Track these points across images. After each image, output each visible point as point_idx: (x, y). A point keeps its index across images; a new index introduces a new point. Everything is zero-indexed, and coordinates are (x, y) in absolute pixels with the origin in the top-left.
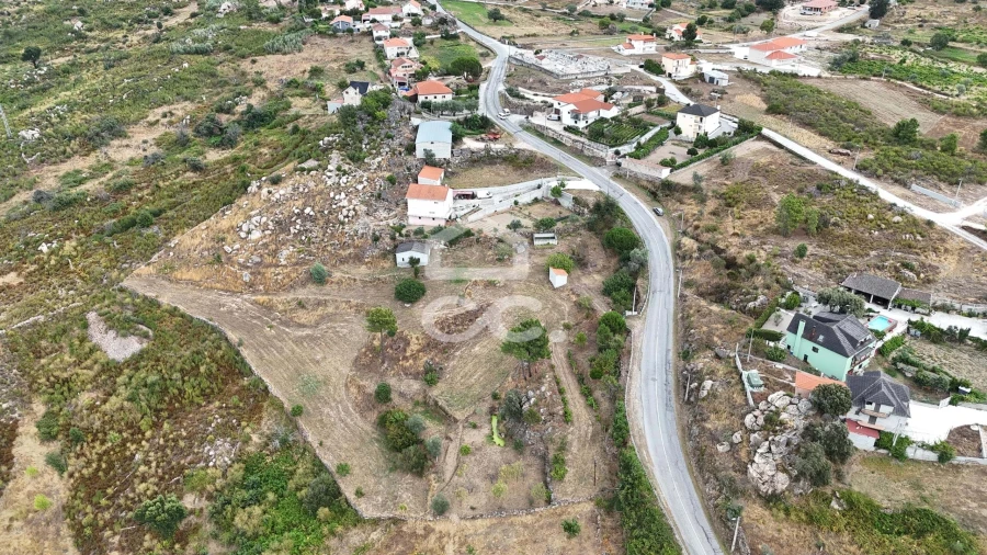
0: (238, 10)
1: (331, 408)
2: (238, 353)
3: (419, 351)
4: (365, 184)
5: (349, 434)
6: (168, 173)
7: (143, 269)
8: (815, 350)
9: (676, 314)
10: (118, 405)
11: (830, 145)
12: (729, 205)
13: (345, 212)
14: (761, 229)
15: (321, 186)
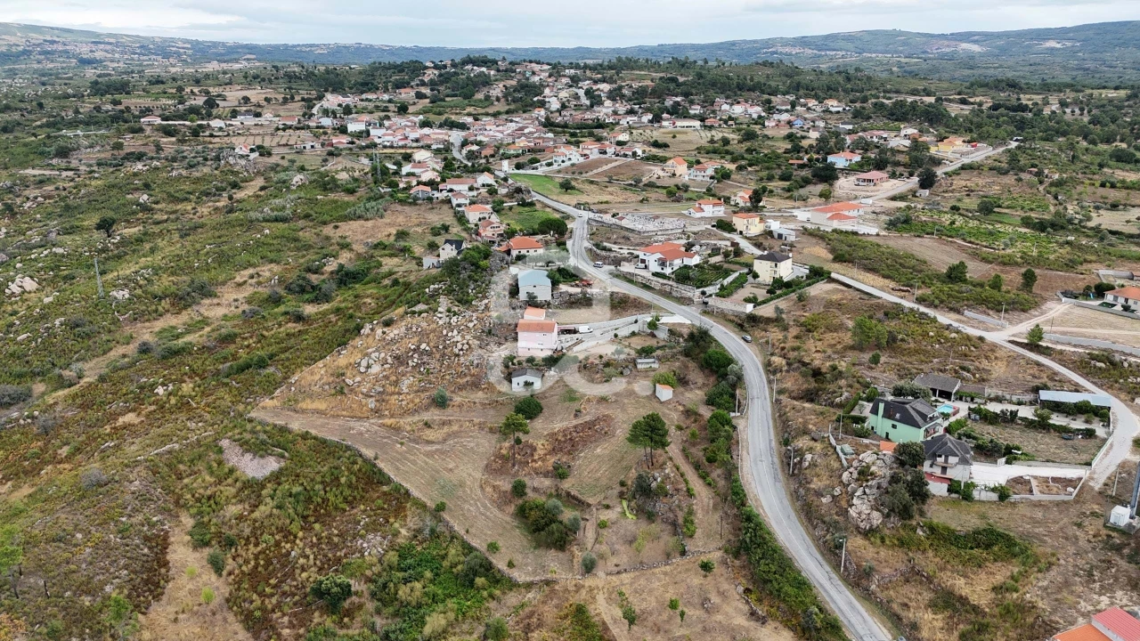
0: (310, 183)
1: (470, 505)
2: (375, 465)
3: (546, 455)
4: (476, 322)
5: (490, 524)
6: (270, 324)
7: (267, 402)
8: (894, 426)
9: (773, 414)
10: (268, 513)
11: (892, 284)
12: (809, 331)
13: (459, 346)
14: (839, 347)
15: (434, 326)
